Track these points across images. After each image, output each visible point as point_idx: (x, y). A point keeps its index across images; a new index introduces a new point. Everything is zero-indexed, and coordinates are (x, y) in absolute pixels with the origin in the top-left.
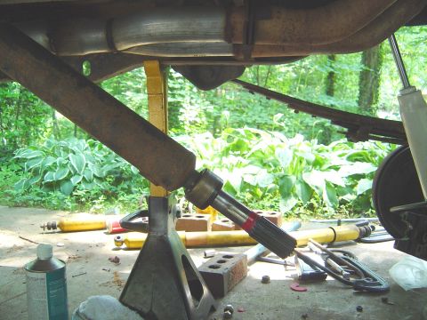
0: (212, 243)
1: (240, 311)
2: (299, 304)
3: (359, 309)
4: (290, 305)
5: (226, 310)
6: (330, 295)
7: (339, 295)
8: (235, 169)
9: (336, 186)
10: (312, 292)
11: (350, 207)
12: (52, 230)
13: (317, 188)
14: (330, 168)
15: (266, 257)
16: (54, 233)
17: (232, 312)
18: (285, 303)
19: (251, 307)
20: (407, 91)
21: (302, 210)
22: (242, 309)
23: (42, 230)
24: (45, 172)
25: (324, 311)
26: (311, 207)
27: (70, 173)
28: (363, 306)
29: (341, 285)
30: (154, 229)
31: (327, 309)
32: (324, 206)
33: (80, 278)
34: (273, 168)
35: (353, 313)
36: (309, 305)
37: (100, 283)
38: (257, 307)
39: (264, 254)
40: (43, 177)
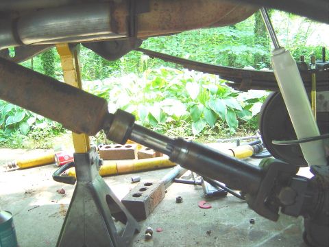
0: (137, 169)
1: (158, 231)
2: (205, 220)
3: (252, 222)
4: (198, 223)
5: (146, 233)
6: (229, 210)
7: (237, 210)
8: (156, 102)
9: (235, 110)
10: (216, 209)
11: (248, 125)
12: (13, 168)
13: (220, 113)
14: (230, 95)
15: (180, 179)
16: (14, 170)
17: (151, 234)
18: (193, 221)
19: (168, 226)
20: (278, 52)
21: (210, 132)
22: (160, 229)
23: (5, 169)
24: (7, 117)
25: (224, 225)
26: (216, 129)
27: (26, 116)
28: (255, 219)
29: (238, 200)
30: (81, 179)
31: (226, 224)
32: (227, 127)
33: (34, 211)
34: (186, 98)
35: (247, 226)
36: (212, 221)
37: (50, 214)
38: (172, 227)
39: (178, 175)
40: (5, 121)
